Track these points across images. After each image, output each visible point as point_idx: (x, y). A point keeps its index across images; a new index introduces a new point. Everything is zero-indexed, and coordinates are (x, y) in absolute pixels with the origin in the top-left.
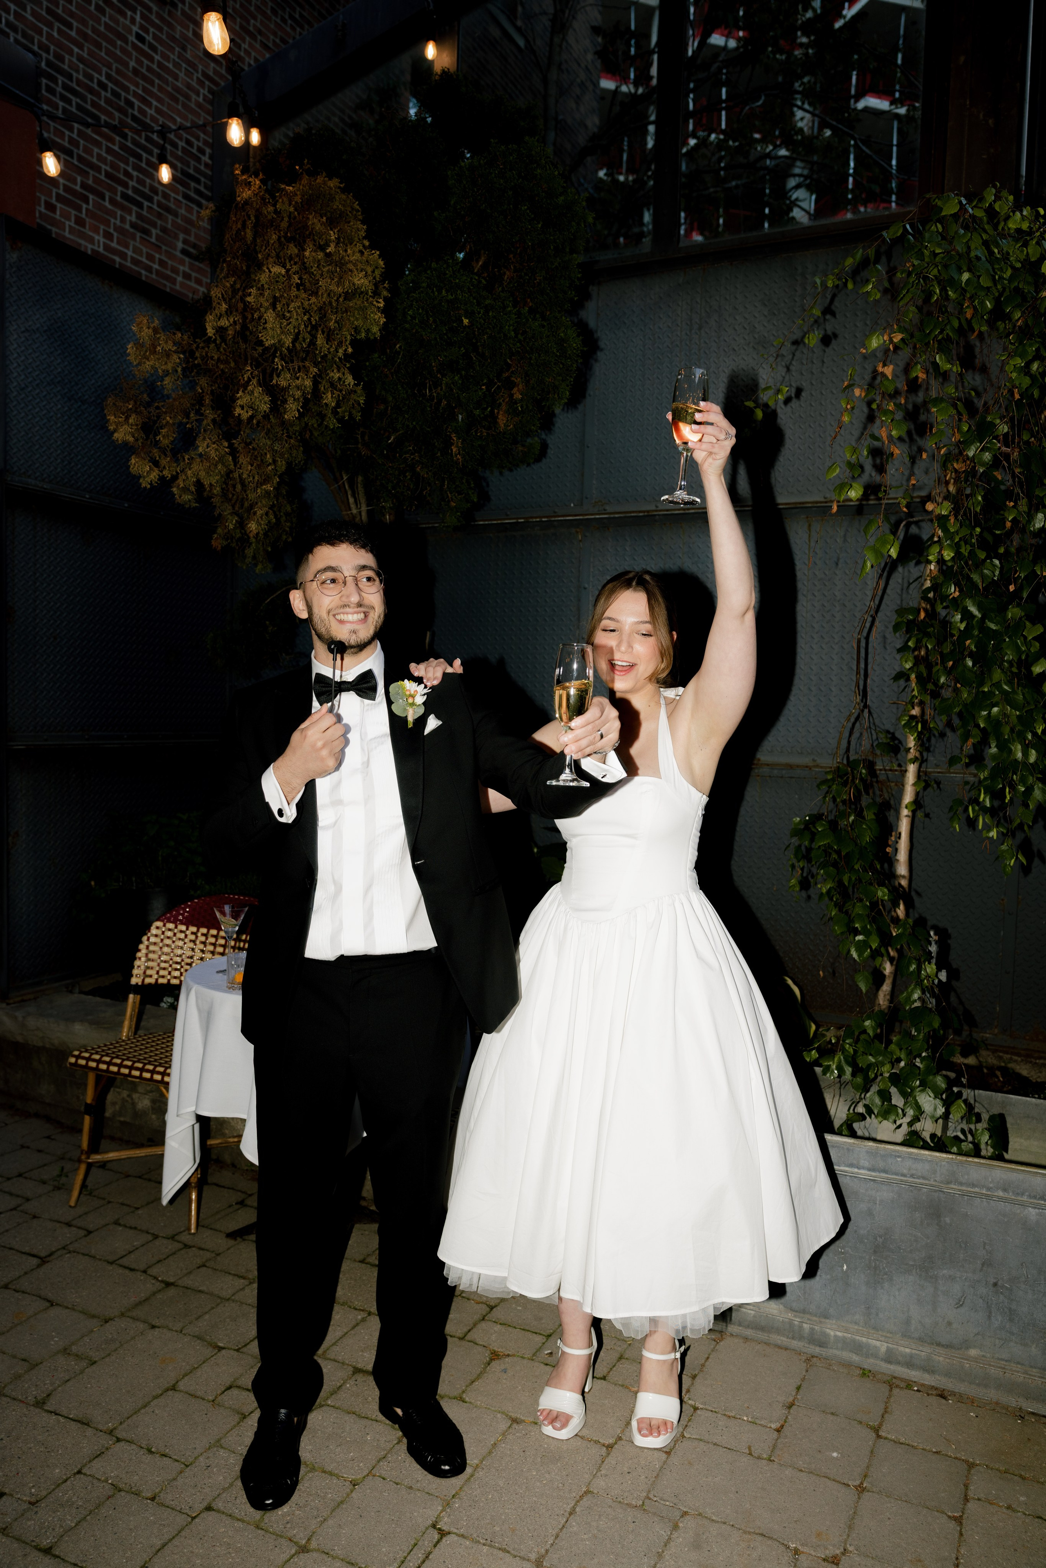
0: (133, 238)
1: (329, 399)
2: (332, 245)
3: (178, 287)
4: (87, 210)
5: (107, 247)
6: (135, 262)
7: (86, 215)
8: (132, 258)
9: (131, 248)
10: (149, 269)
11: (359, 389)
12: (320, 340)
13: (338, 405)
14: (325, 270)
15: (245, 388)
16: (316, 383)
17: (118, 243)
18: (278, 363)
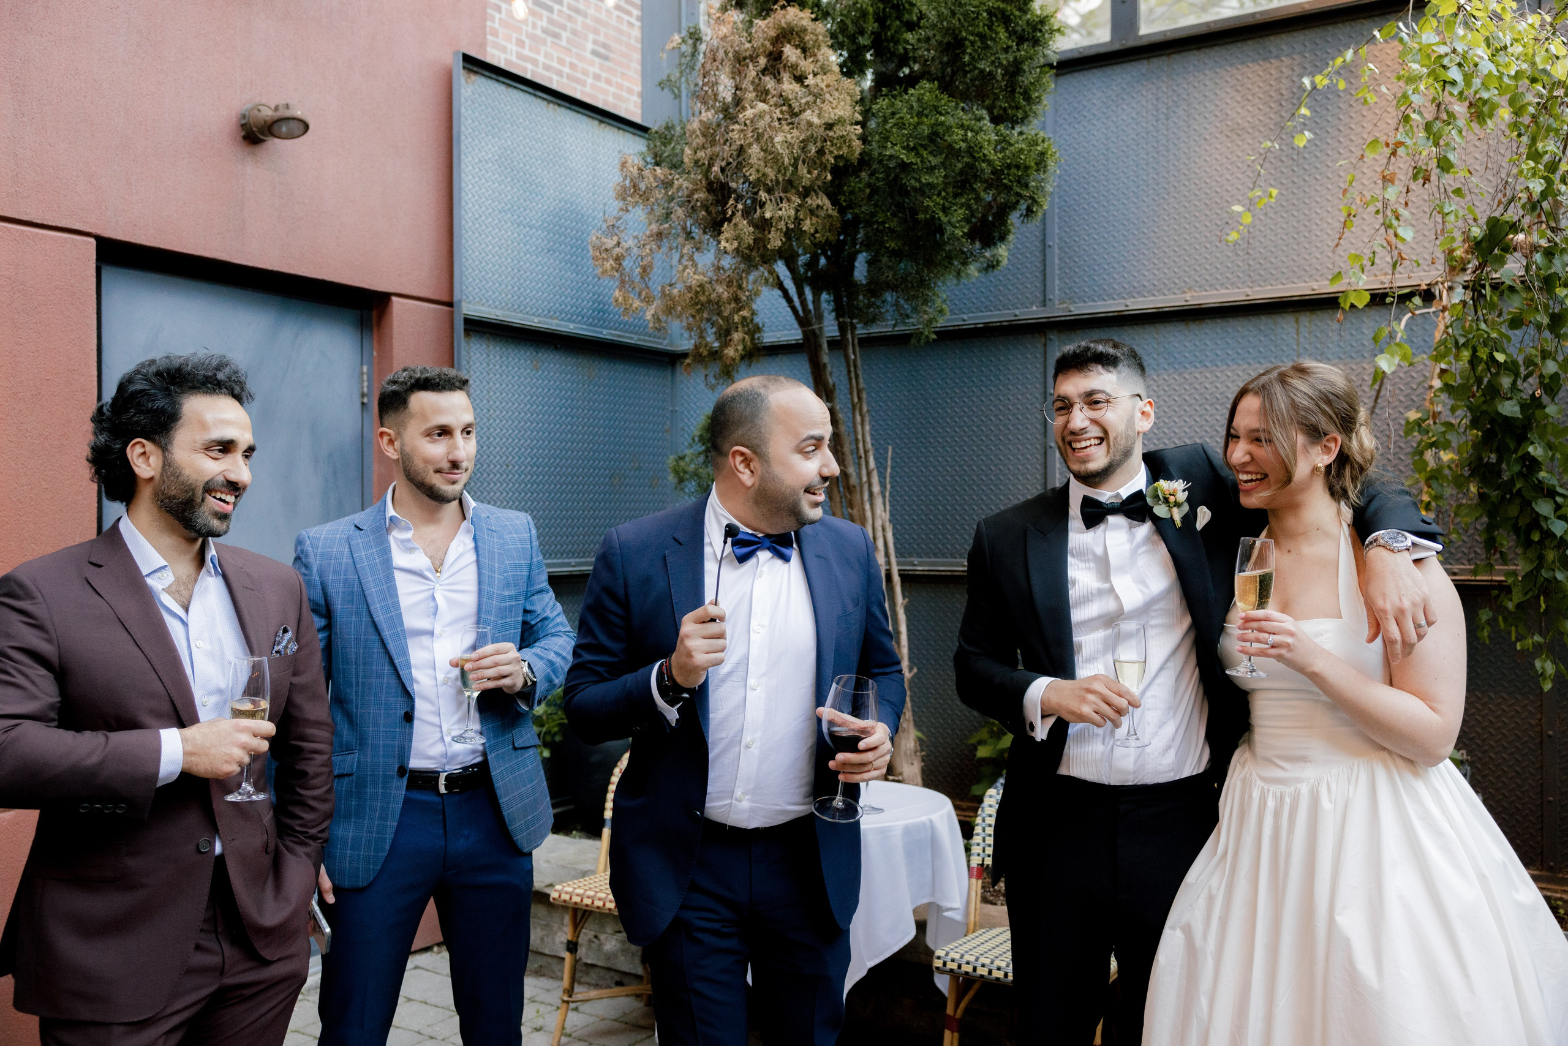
0: (544, 42)
1: (807, 226)
2: (810, 77)
3: (588, 89)
4: (500, 19)
5: (520, 56)
6: (547, 68)
7: (500, 25)
8: (544, 64)
9: (542, 53)
10: (559, 73)
11: (835, 213)
12: (803, 170)
13: (816, 231)
14: (803, 101)
15: (730, 220)
16: (797, 211)
17: (531, 50)
18: (763, 195)
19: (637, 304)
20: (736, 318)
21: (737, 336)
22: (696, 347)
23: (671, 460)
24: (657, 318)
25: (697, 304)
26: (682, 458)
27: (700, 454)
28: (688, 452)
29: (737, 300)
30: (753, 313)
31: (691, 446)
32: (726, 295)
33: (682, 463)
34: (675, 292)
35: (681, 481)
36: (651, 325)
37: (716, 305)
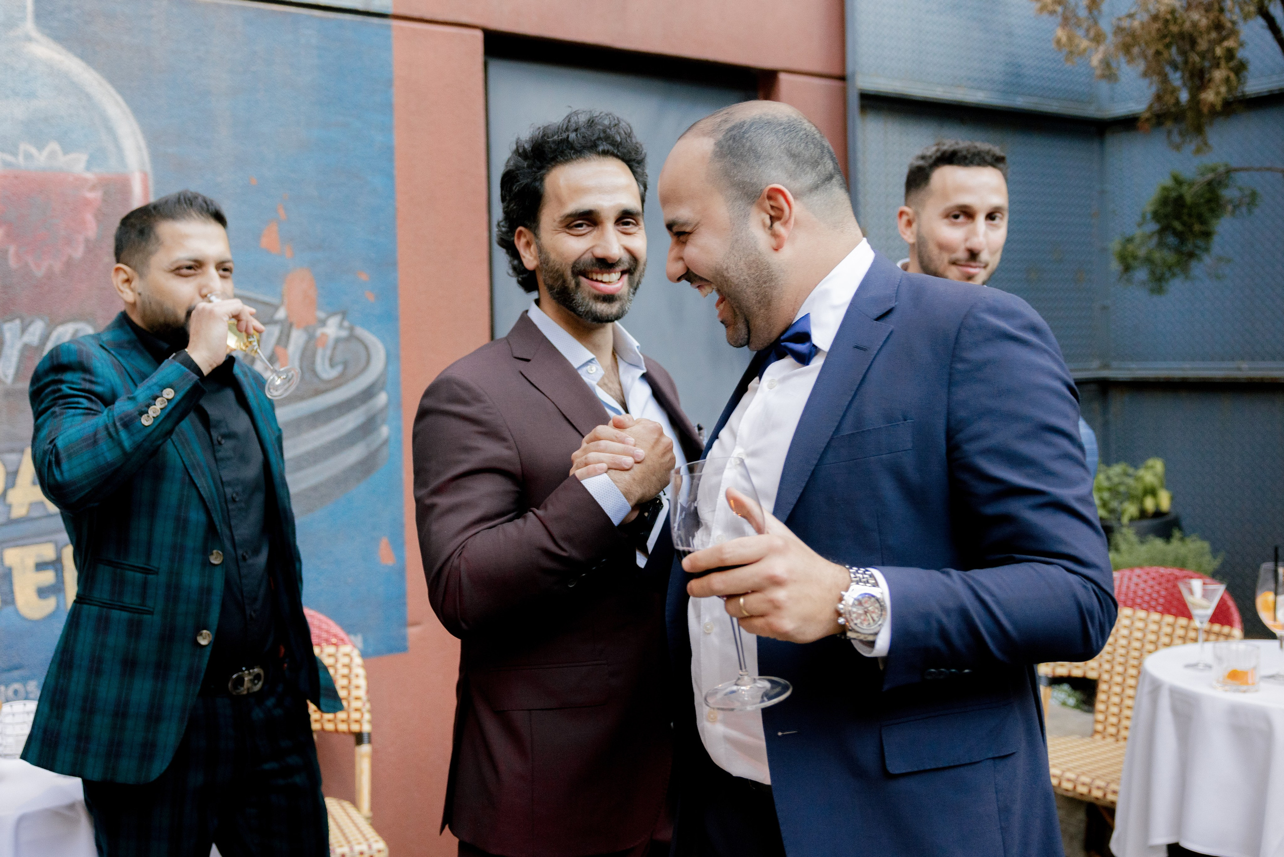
19: (1084, 43)
20: (1219, 51)
21: (1218, 75)
22: (1159, 98)
23: (1115, 245)
24: (1107, 64)
25: (1165, 36)
26: (1130, 240)
27: (1153, 234)
28: (1138, 233)
29: (1218, 26)
30: (1242, 45)
31: (1140, 225)
32: (1204, 22)
33: (1130, 247)
34: (1136, 24)
35: (1127, 268)
36: (1098, 72)
37: (1189, 40)
